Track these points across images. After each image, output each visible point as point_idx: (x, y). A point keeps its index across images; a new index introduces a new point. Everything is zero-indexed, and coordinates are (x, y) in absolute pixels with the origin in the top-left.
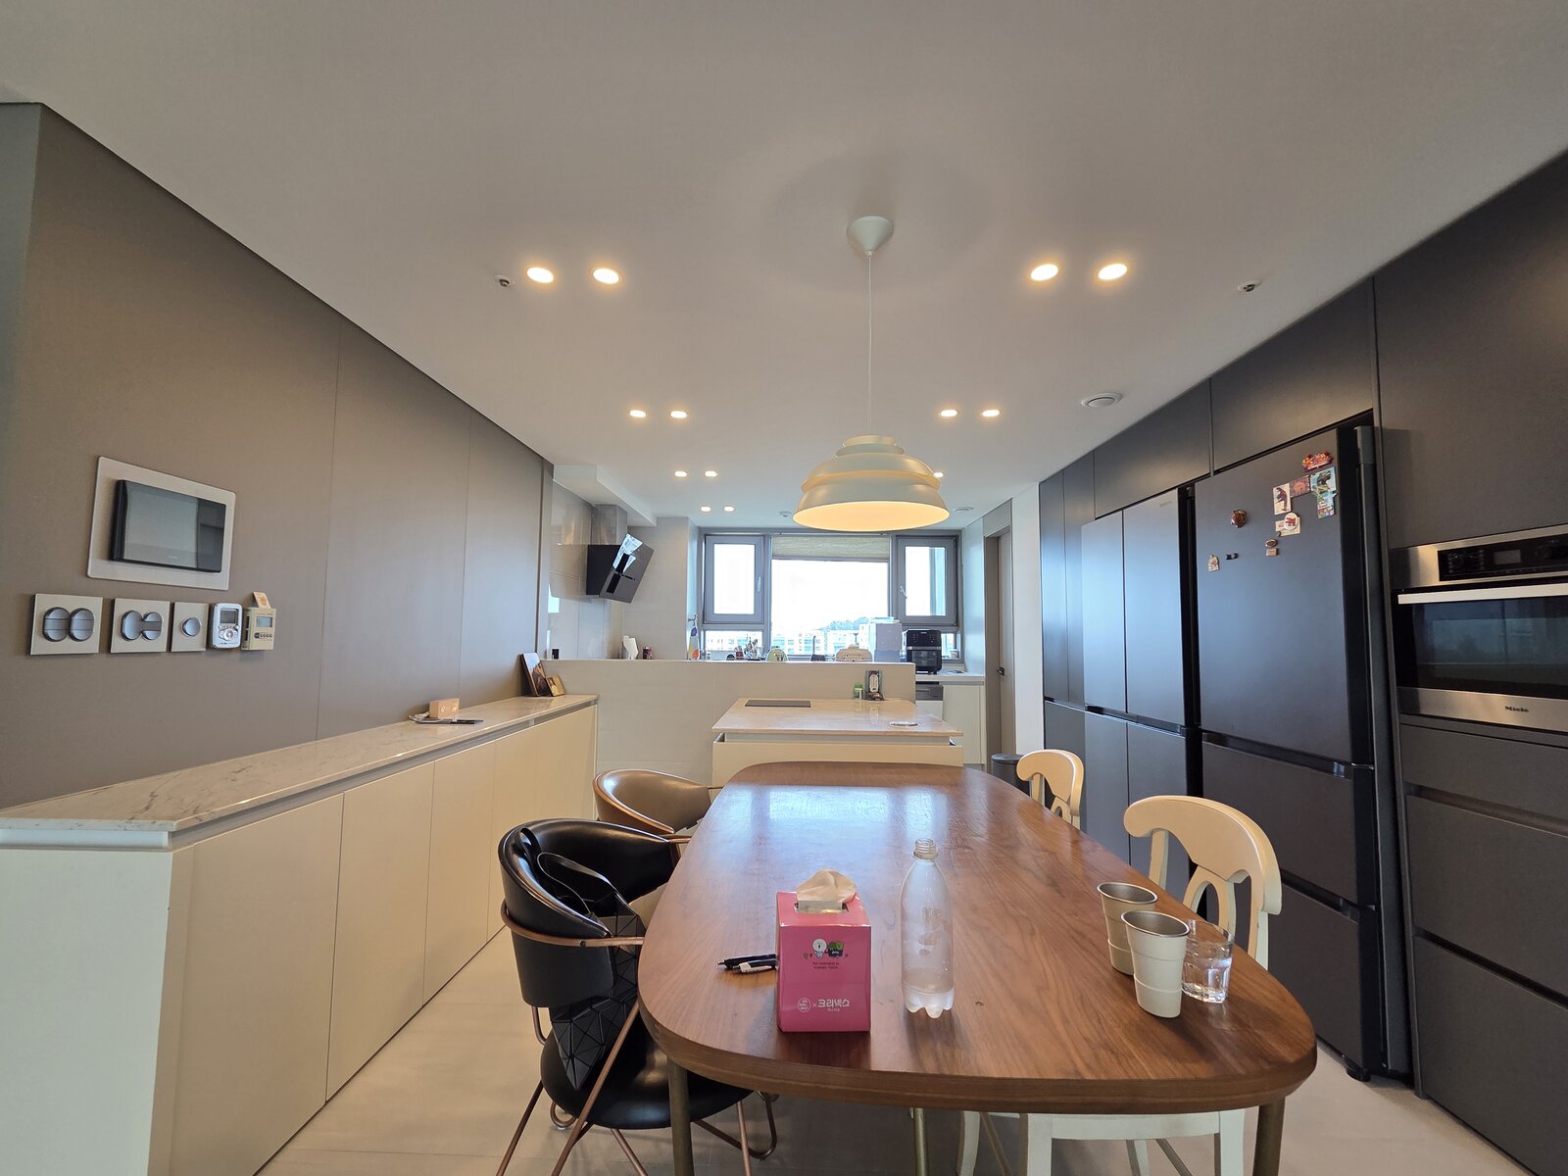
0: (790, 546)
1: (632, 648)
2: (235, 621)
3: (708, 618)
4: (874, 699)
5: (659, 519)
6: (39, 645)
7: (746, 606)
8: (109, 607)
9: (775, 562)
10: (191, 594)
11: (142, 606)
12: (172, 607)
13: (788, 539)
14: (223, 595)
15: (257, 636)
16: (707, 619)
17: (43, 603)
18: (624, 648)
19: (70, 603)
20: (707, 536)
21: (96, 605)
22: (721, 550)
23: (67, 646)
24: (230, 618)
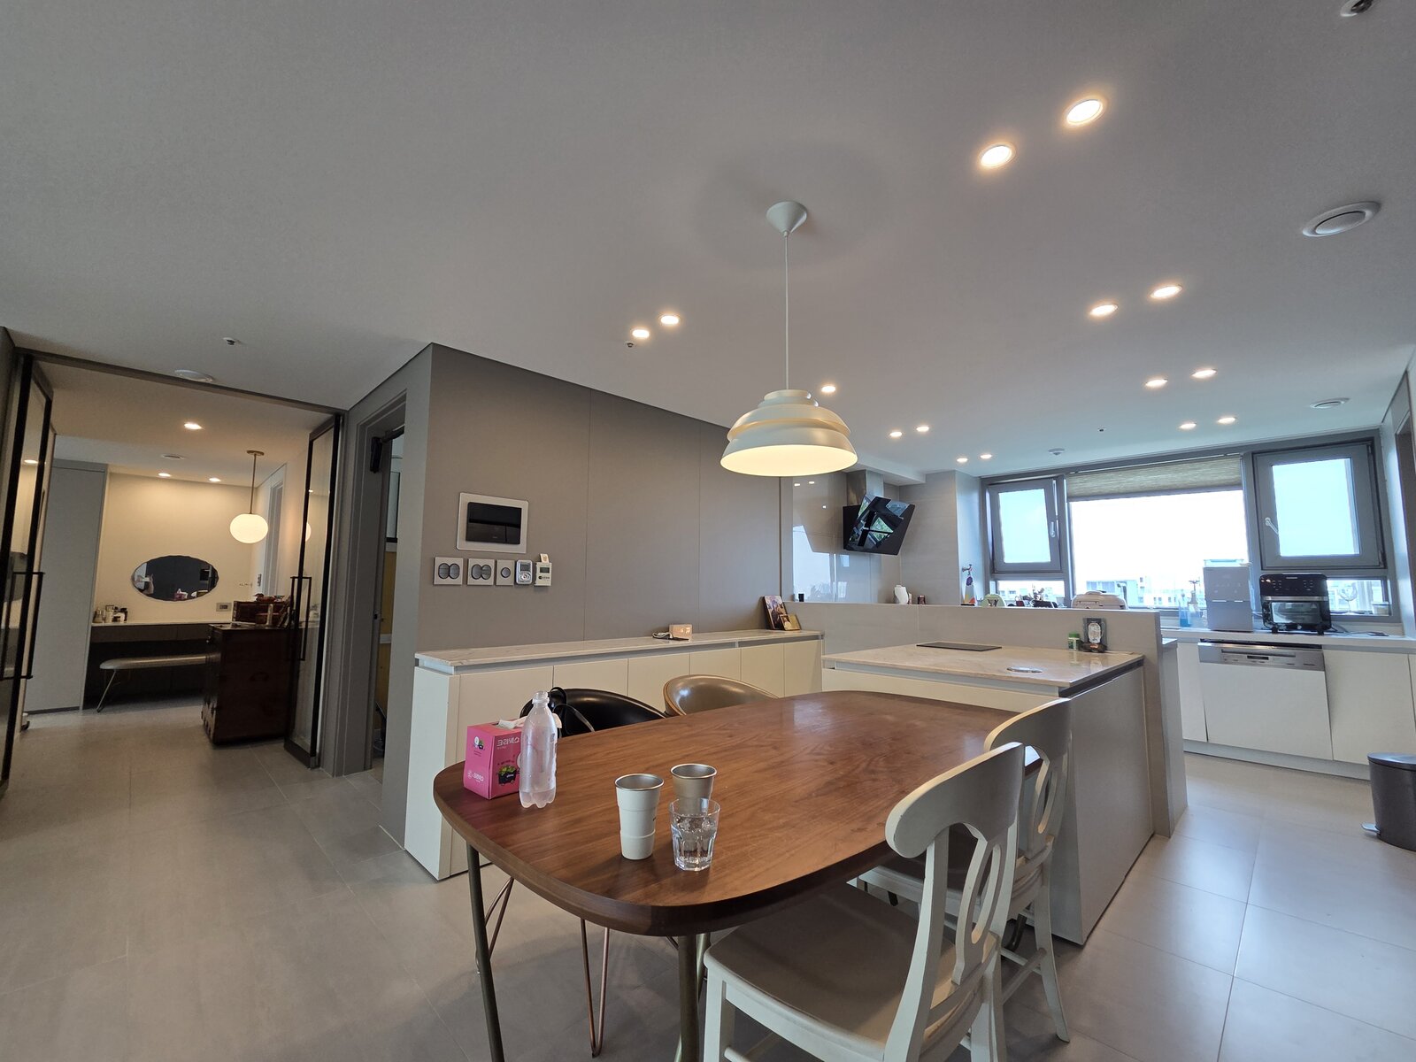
0: (1089, 485)
1: (903, 595)
2: (528, 570)
3: (998, 568)
4: (1090, 651)
5: (928, 476)
6: (438, 581)
7: (1041, 553)
8: (466, 563)
9: (1073, 504)
10: (506, 556)
11: (482, 562)
12: (496, 562)
13: (1086, 478)
14: (522, 556)
15: (540, 578)
16: (995, 567)
17: (439, 561)
18: (895, 597)
19: (449, 561)
20: (992, 485)
21: (460, 562)
22: (1006, 498)
23: (449, 581)
24: (525, 568)
